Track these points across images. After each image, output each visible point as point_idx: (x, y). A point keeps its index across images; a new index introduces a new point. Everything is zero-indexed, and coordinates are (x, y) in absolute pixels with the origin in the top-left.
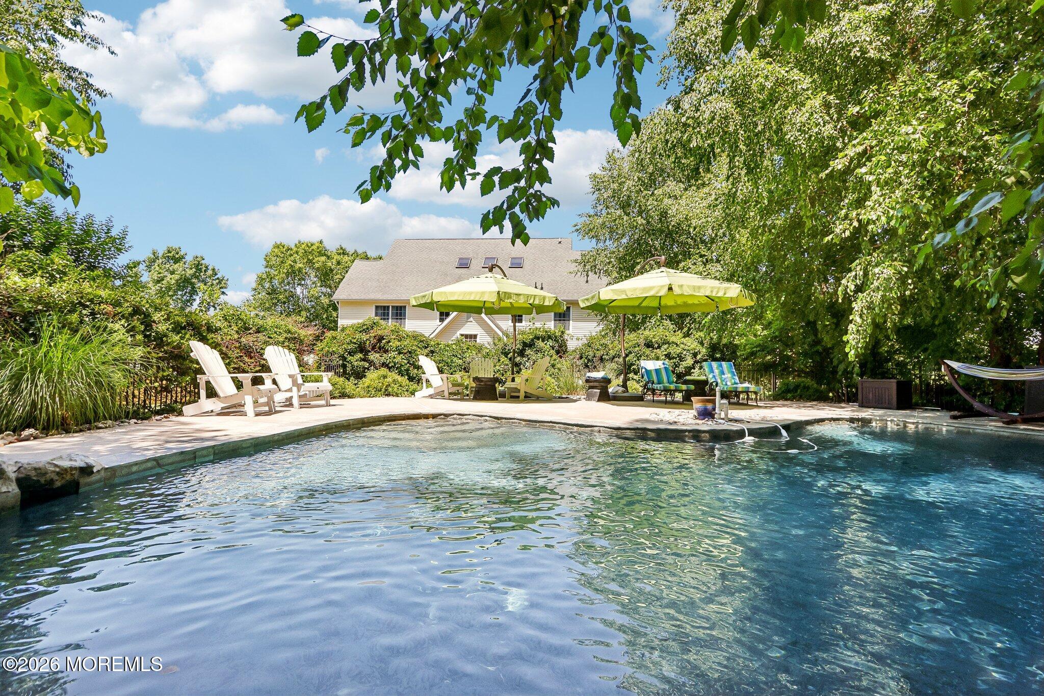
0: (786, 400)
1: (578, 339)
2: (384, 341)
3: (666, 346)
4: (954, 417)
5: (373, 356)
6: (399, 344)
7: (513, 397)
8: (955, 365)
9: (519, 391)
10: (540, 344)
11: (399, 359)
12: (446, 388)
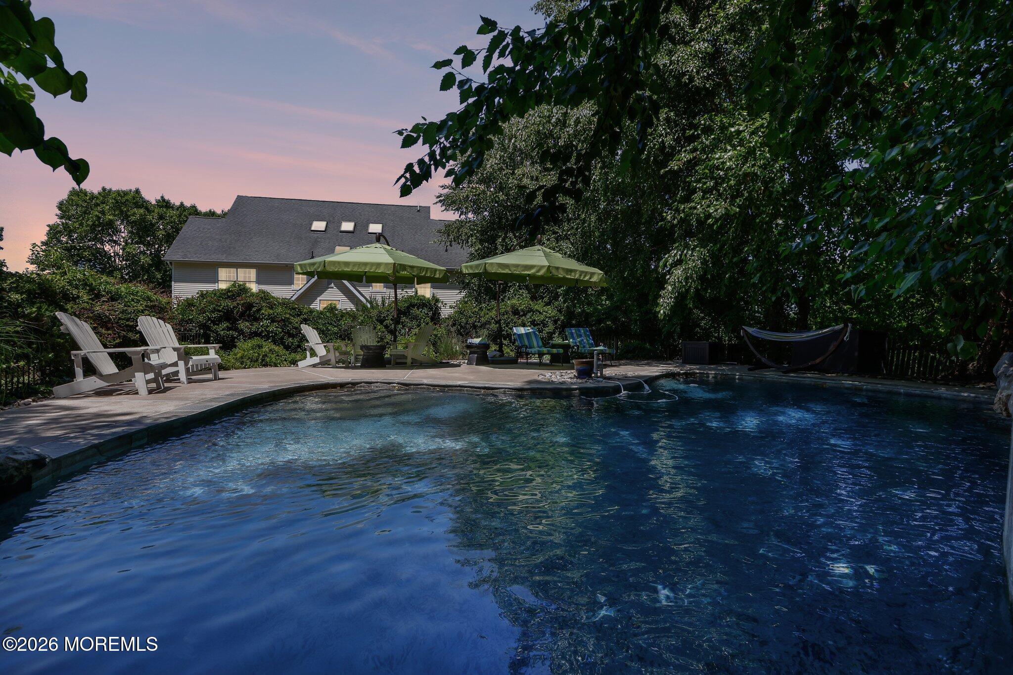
0: (627, 359)
1: (451, 307)
2: (254, 309)
3: (530, 314)
4: (750, 370)
5: (243, 325)
6: (271, 311)
7: (400, 363)
8: (750, 330)
9: (405, 357)
10: (415, 311)
11: (273, 328)
12: (332, 357)
